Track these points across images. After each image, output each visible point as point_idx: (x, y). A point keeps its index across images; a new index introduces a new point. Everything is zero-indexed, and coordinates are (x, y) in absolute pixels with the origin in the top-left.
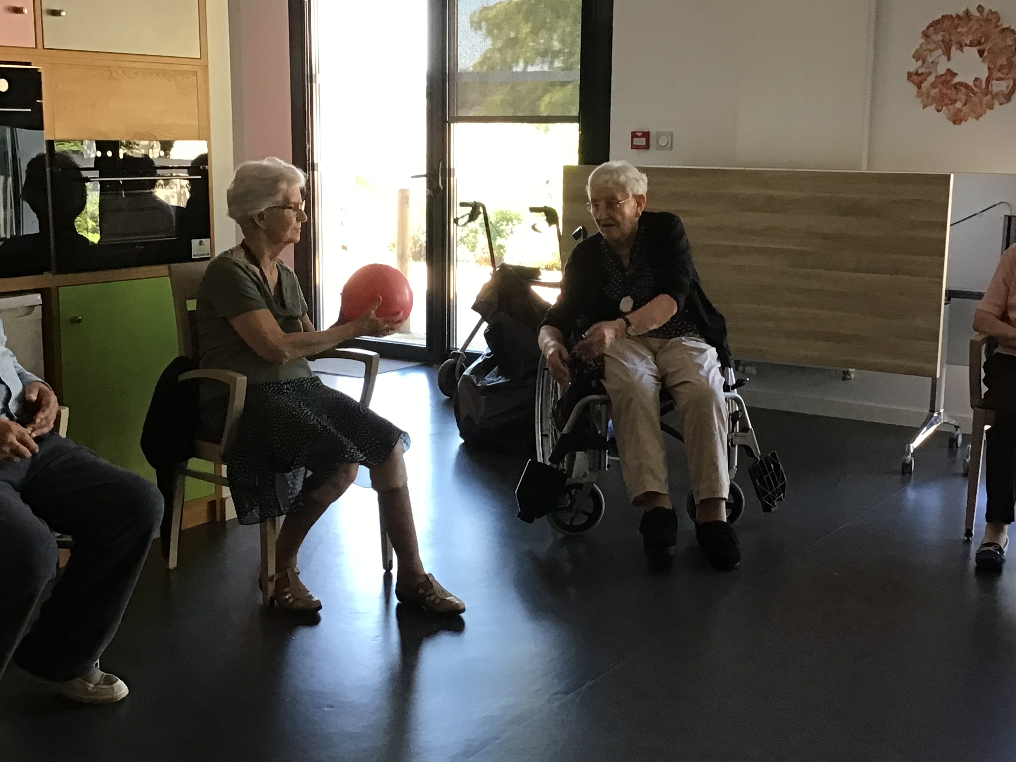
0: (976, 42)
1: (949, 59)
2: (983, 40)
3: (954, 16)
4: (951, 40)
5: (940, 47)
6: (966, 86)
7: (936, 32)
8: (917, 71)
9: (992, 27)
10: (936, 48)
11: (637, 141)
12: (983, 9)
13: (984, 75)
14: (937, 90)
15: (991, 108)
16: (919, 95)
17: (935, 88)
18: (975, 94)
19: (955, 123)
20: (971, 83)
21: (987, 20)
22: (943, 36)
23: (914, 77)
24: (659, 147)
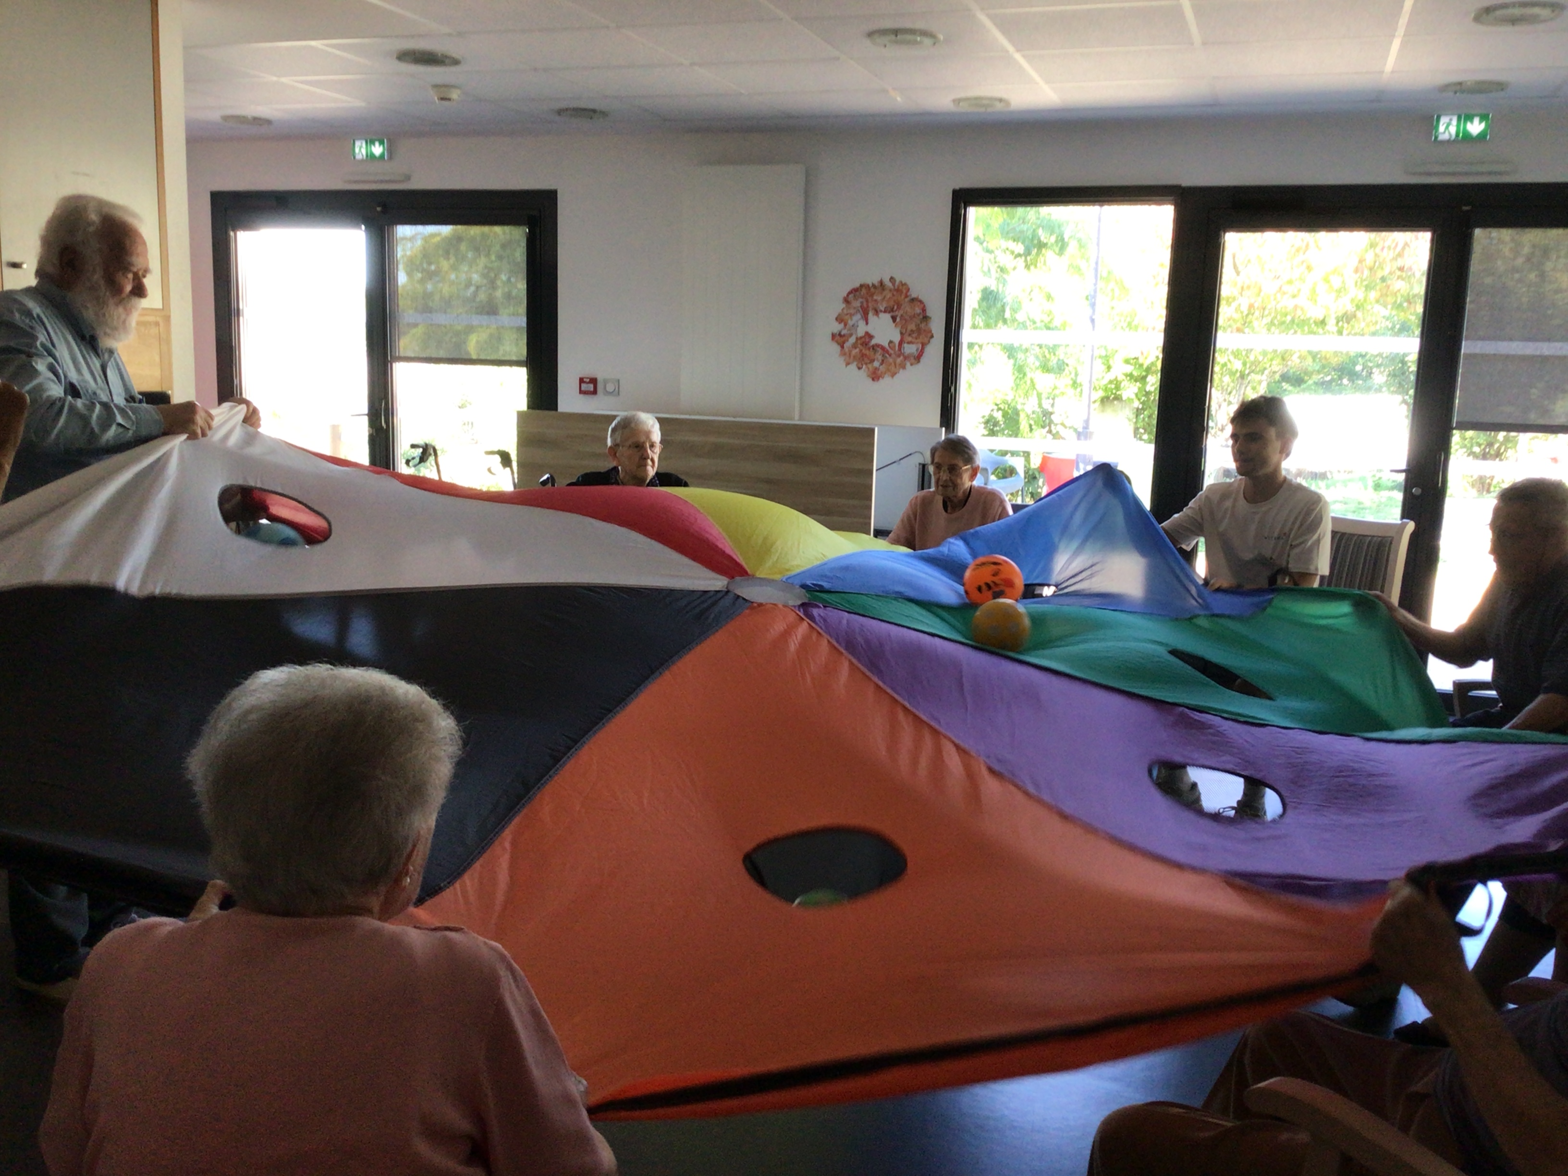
0: (889, 309)
1: (867, 323)
2: (895, 307)
3: (871, 285)
4: (868, 306)
5: (859, 312)
6: (883, 348)
7: (855, 298)
8: (840, 332)
9: (903, 297)
10: (856, 313)
11: (584, 387)
12: (895, 281)
13: (897, 339)
14: (857, 350)
15: (904, 368)
16: (843, 354)
17: (856, 348)
18: (890, 355)
19: (873, 380)
20: (886, 345)
21: (898, 290)
22: (861, 302)
23: (838, 338)
24: (606, 393)
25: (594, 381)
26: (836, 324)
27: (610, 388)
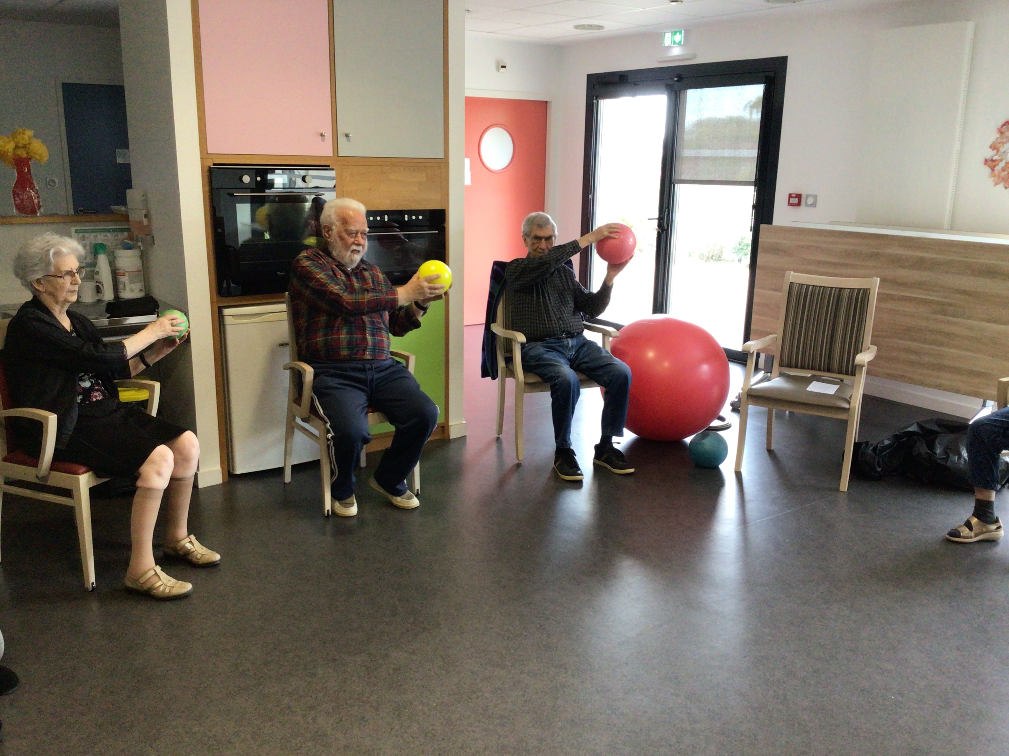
7: (1007, 130)
8: (992, 158)
10: (1007, 142)
11: (792, 201)
16: (993, 176)
17: (1004, 171)
23: (990, 163)
24: (807, 205)
25: (799, 196)
26: (990, 150)
27: (810, 201)
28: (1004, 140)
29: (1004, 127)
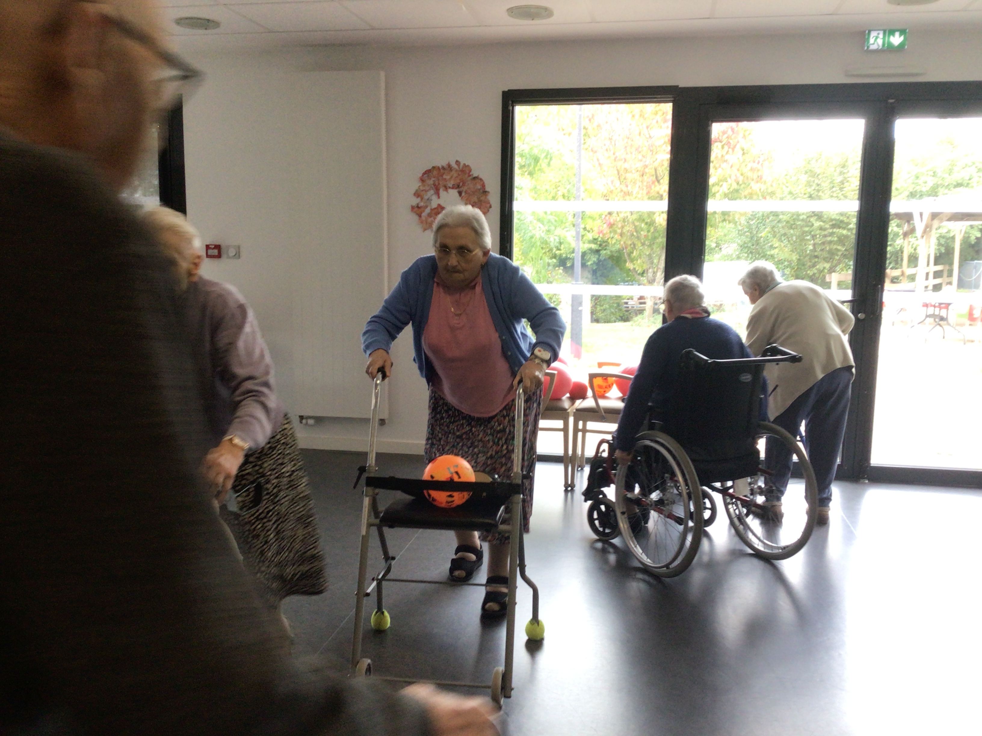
0: (456, 186)
1: (439, 197)
2: (461, 184)
3: (441, 167)
4: (439, 184)
5: (433, 189)
7: (429, 178)
8: (418, 204)
9: (467, 175)
10: (430, 189)
11: (210, 252)
12: (460, 163)
16: (420, 222)
21: (463, 171)
22: (434, 181)
23: (416, 209)
24: (228, 257)
25: (218, 247)
26: (415, 198)
27: (232, 252)
28: (427, 188)
29: (425, 176)
